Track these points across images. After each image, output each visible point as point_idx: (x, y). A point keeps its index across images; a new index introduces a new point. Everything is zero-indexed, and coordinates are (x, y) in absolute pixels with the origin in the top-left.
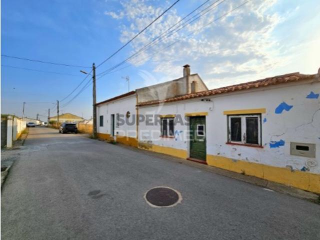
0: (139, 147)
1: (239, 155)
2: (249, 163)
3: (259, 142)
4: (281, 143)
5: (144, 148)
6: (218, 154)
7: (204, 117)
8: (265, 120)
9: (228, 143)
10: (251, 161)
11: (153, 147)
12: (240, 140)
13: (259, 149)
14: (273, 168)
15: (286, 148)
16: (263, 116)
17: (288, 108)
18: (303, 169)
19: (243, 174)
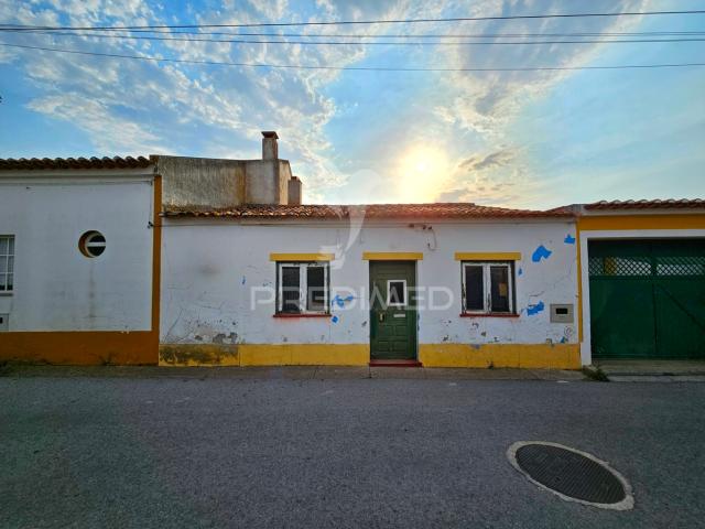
0: (162, 363)
1: (484, 334)
2: (500, 346)
3: (511, 309)
4: (540, 307)
5: (192, 363)
6: (445, 339)
7: (412, 264)
8: (520, 272)
9: (463, 315)
10: (502, 342)
11: (242, 351)
12: (481, 307)
13: (514, 319)
14: (531, 346)
15: (546, 313)
16: (517, 264)
17: (547, 254)
18: (562, 341)
19: (491, 367)
